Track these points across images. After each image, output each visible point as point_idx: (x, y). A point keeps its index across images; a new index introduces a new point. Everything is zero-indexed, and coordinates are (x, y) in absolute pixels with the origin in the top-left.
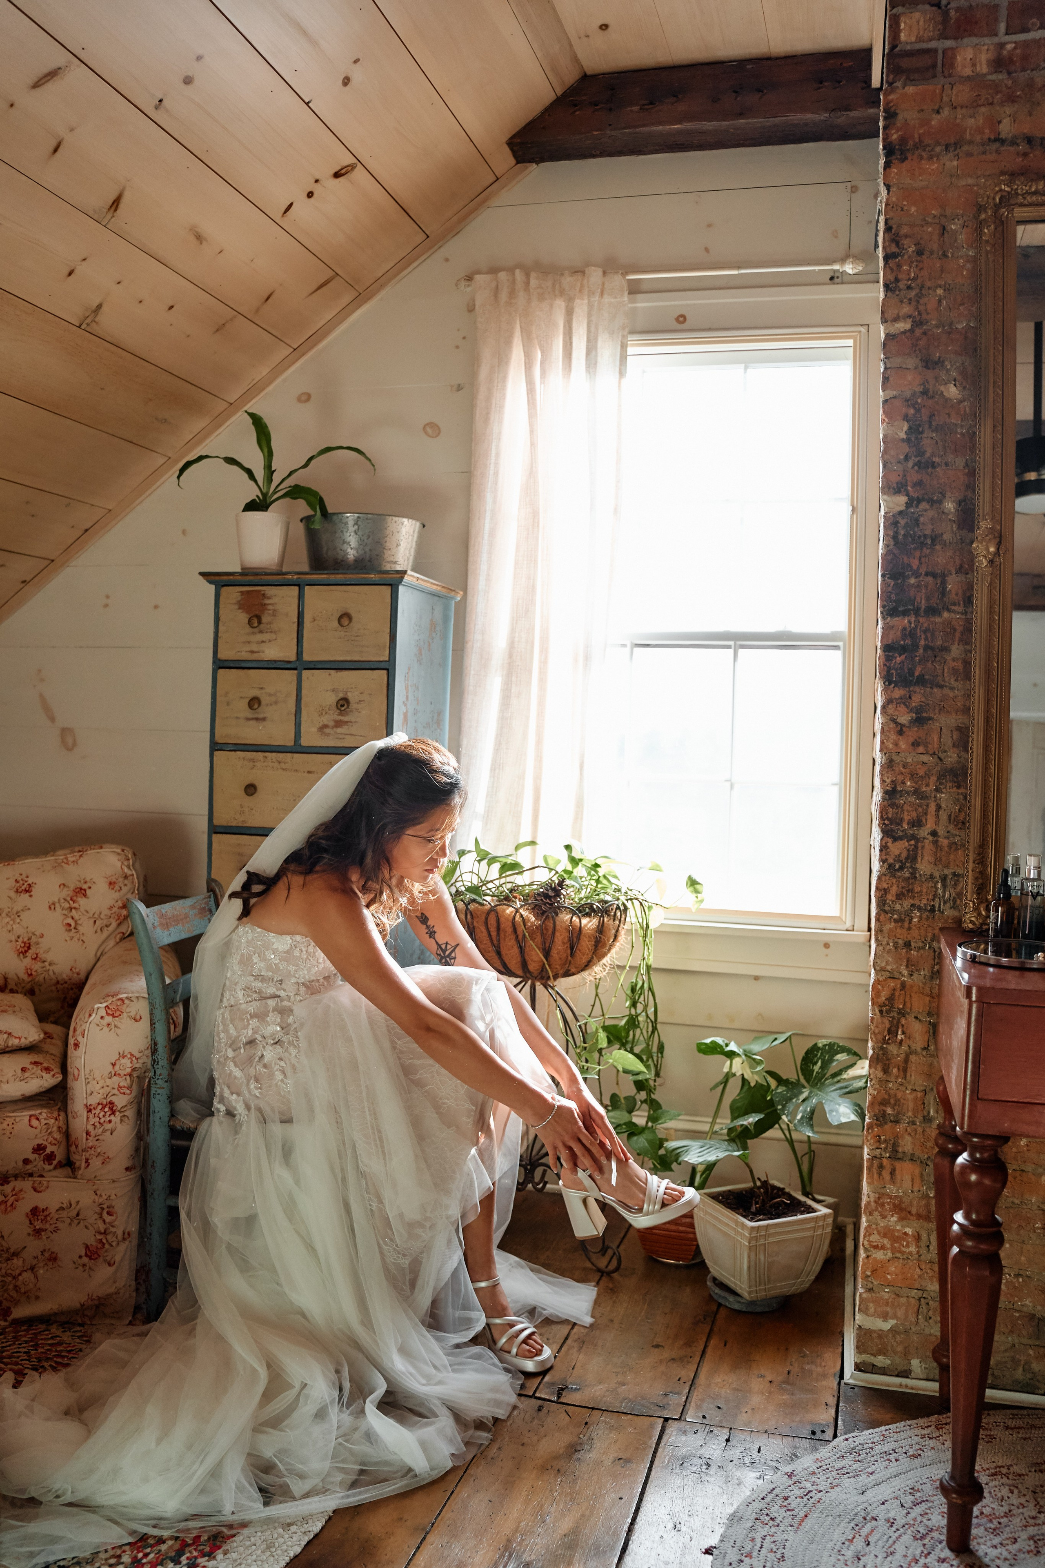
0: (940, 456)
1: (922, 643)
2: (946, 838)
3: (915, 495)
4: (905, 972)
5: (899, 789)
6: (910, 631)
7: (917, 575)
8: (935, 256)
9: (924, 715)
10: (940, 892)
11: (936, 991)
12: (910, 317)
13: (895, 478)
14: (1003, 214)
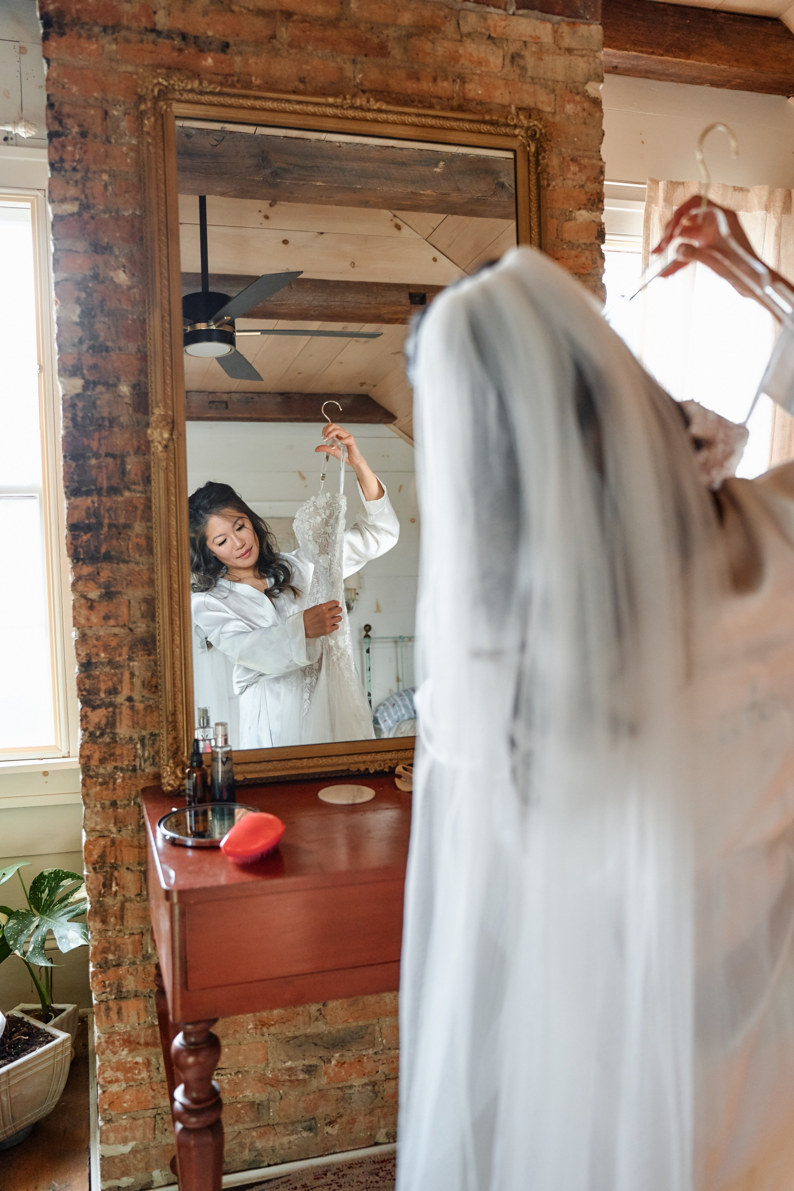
0: (113, 341)
1: (106, 521)
2: (142, 702)
3: (91, 378)
4: (114, 830)
5: (94, 660)
6: (94, 511)
7: (97, 456)
8: (98, 140)
9: (113, 589)
10: (140, 752)
11: (142, 843)
12: (77, 199)
13: (70, 361)
14: (162, 107)
